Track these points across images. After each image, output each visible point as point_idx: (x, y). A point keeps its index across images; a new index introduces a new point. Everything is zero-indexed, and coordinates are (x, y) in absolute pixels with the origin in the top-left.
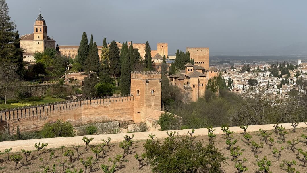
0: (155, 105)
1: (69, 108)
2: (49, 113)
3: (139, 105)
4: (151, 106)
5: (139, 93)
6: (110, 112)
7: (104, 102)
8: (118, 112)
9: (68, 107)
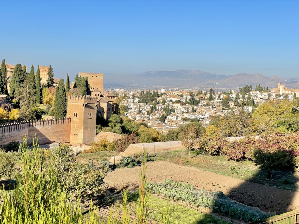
0: (91, 128)
1: (18, 130)
2: (3, 134)
3: (76, 128)
4: (88, 128)
5: (77, 116)
6: (51, 134)
7: (46, 124)
8: (57, 134)
9: (17, 128)
